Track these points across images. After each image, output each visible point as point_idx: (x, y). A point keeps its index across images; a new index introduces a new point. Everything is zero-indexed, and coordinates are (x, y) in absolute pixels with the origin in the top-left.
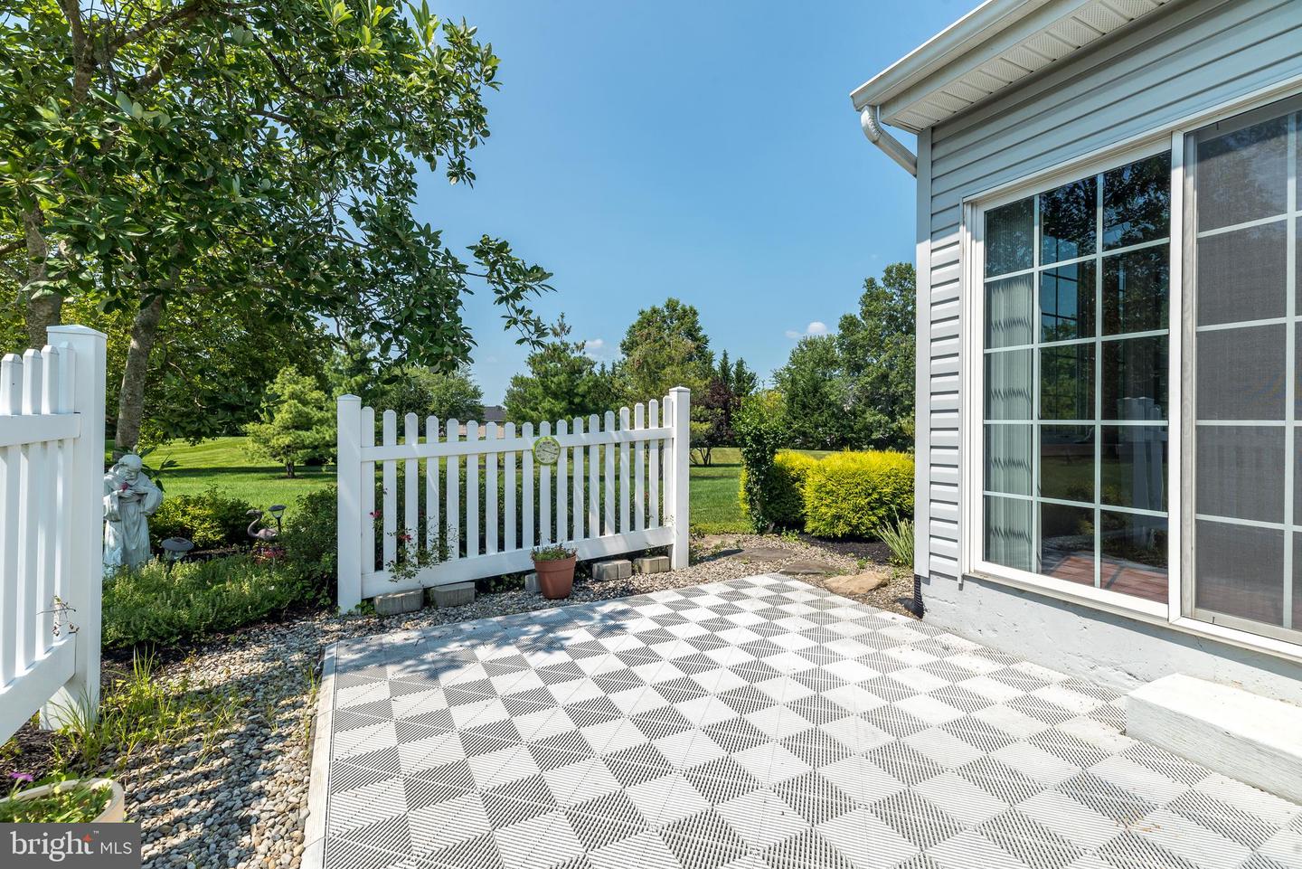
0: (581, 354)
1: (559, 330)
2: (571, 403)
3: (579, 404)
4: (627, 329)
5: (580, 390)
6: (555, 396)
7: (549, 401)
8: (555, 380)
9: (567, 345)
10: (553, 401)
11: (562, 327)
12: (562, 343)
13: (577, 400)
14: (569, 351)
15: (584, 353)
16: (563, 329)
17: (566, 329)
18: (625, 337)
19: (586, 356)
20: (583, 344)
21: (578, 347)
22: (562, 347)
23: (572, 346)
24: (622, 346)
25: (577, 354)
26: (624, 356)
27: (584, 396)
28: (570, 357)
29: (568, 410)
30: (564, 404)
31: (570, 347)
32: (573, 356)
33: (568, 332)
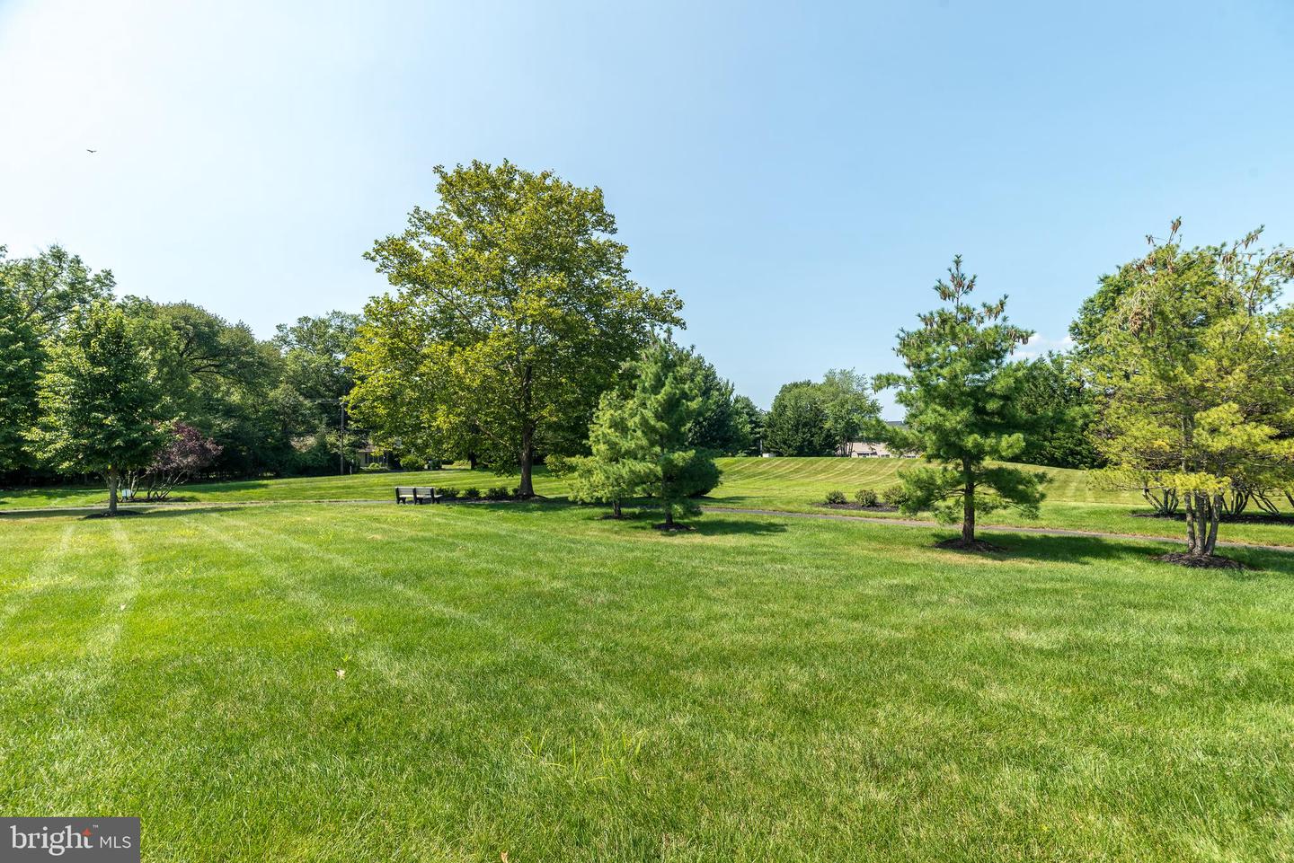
0: (999, 321)
1: (952, 288)
2: (980, 411)
3: (1000, 413)
4: (1080, 305)
5: (998, 386)
6: (948, 401)
7: (935, 411)
8: (945, 372)
9: (968, 314)
10: (943, 410)
11: (959, 281)
12: (959, 309)
13: (992, 405)
14: (973, 322)
15: (1005, 319)
16: (960, 285)
17: (966, 282)
18: (1077, 317)
19: (1009, 323)
20: (1002, 304)
21: (990, 310)
22: (960, 316)
23: (980, 310)
24: (1072, 329)
25: (989, 323)
26: (1075, 343)
27: (1006, 398)
28: (975, 329)
29: (974, 424)
30: (964, 414)
31: (975, 313)
32: (980, 329)
33: (970, 287)
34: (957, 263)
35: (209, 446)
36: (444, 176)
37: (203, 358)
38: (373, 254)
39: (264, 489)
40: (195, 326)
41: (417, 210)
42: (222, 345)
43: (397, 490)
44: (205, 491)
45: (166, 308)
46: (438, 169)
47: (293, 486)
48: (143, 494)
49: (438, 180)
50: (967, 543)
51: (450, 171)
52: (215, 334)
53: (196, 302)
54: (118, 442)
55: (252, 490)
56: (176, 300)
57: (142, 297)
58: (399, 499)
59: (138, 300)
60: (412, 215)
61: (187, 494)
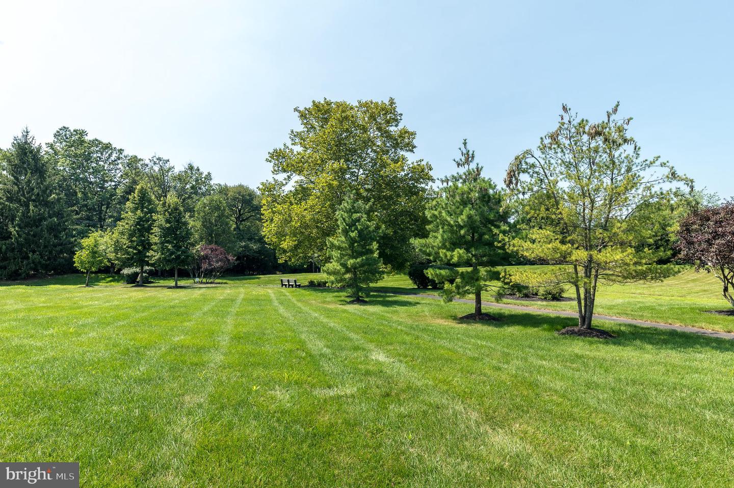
34: (465, 144)
35: (230, 258)
36: (299, 111)
37: (249, 212)
38: (270, 159)
39: (258, 280)
40: (243, 196)
41: (292, 132)
42: (254, 205)
43: (282, 280)
44: (232, 280)
45: (234, 187)
46: (296, 110)
47: (271, 278)
48: (204, 280)
49: (297, 114)
50: (479, 316)
51: (302, 109)
52: (252, 199)
53: (245, 184)
54: (173, 256)
55: (252, 280)
56: (237, 184)
57: (222, 183)
58: (283, 285)
59: (220, 185)
60: (291, 134)
61: (225, 281)
